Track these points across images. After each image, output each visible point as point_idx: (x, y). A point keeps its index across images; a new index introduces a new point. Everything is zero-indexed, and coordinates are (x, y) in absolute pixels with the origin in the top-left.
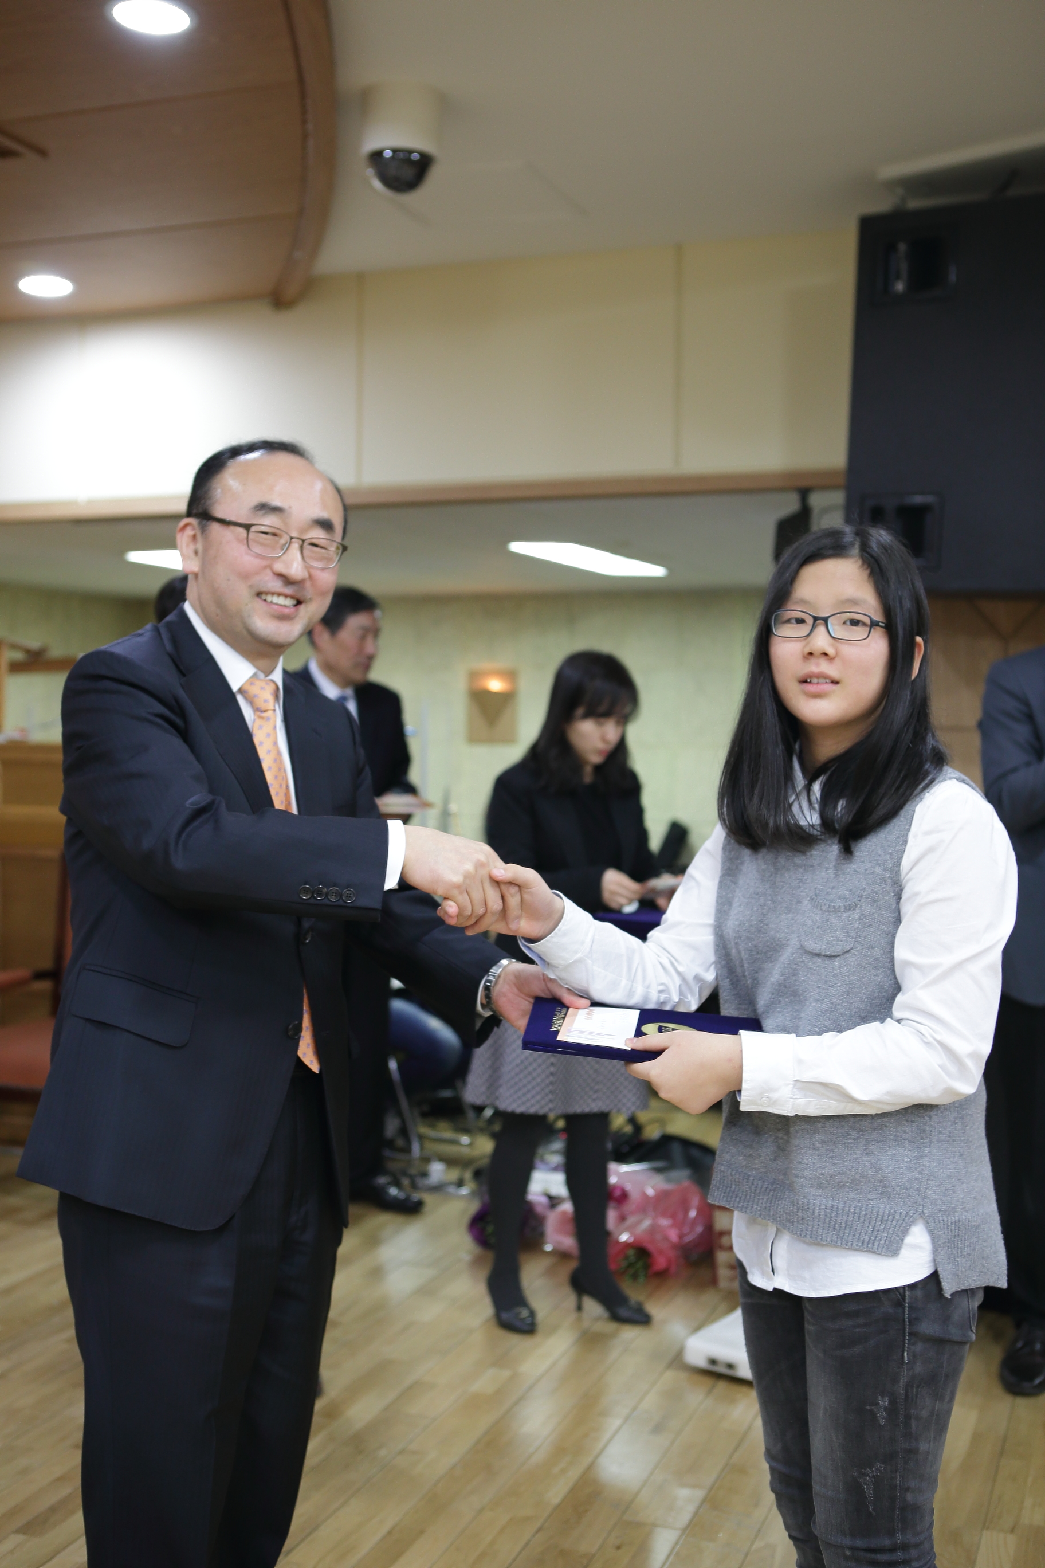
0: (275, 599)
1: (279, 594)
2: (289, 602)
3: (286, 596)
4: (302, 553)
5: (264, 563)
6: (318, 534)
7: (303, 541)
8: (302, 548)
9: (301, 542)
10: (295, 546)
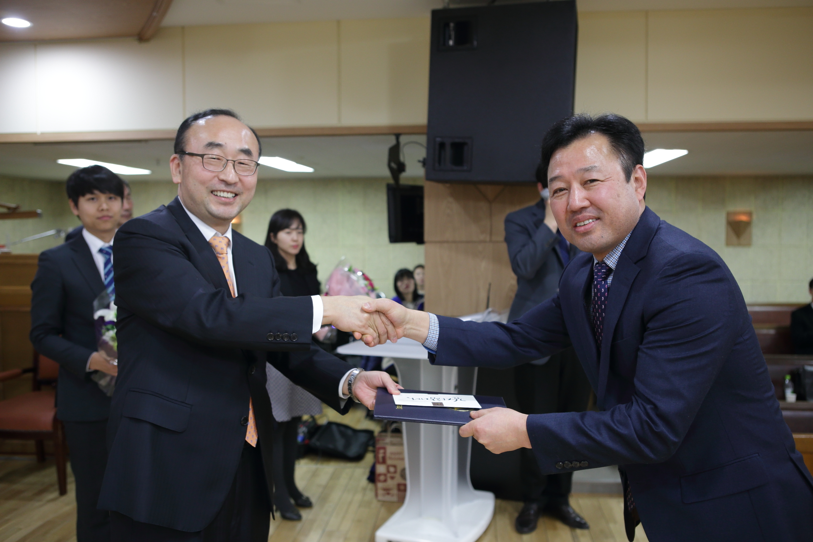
0: (222, 194)
1: (224, 191)
2: (230, 195)
3: (228, 192)
4: (234, 168)
5: (214, 174)
6: (243, 157)
7: (234, 161)
8: (234, 166)
9: (233, 162)
10: (230, 165)
